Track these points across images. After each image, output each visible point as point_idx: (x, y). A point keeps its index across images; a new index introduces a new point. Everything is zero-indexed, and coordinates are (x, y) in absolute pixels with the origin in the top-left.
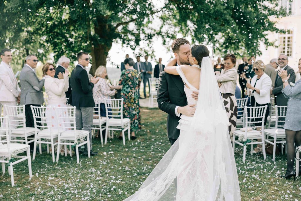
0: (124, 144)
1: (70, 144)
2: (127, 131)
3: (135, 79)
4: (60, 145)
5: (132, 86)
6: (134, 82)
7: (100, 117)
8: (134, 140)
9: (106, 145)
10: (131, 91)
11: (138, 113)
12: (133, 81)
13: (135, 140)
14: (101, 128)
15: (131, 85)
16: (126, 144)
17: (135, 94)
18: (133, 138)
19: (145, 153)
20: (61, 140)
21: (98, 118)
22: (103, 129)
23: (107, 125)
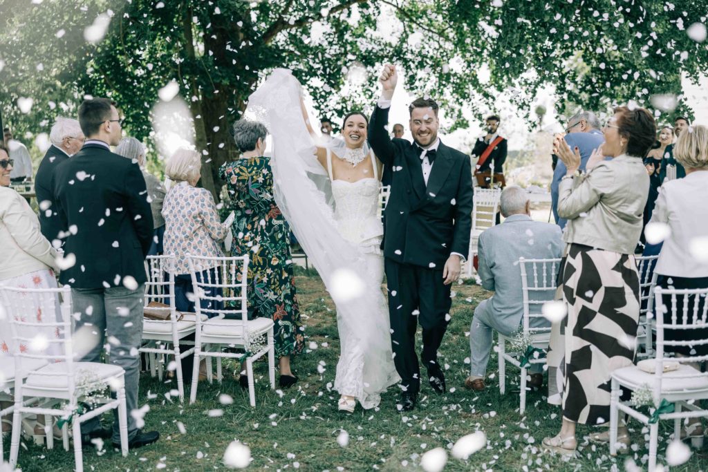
0: (253, 403)
1: (48, 412)
2: (265, 358)
3: (253, 189)
4: (22, 413)
5: (249, 212)
6: (252, 199)
7: (174, 314)
8: (289, 387)
9: (194, 407)
10: (249, 227)
11: (290, 297)
12: (247, 197)
13: (293, 388)
14: (177, 349)
15: (246, 208)
16: (258, 402)
17: (263, 235)
18: (284, 382)
19: (314, 438)
20: (25, 398)
21: (168, 318)
22: (186, 354)
23: (199, 342)
